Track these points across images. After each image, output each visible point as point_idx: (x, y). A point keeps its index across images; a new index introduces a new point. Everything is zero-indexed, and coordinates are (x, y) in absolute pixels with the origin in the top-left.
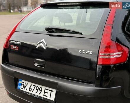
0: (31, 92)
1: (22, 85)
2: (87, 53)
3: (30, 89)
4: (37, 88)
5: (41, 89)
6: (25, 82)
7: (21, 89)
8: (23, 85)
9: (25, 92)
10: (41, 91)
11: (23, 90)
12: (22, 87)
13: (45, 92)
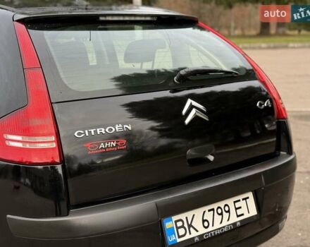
0: (211, 228)
1: (178, 228)
2: (265, 105)
4: (220, 211)
5: (227, 209)
7: (179, 240)
8: (183, 227)
9: (196, 239)
10: (229, 211)
11: (188, 237)
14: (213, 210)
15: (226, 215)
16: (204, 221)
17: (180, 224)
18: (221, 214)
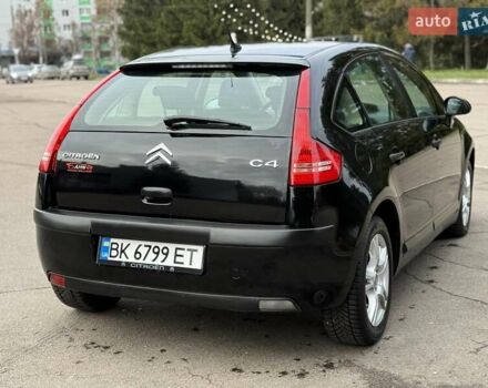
0: (141, 261)
1: (112, 249)
2: (267, 164)
3: (138, 256)
4: (156, 250)
5: (165, 251)
6: (119, 241)
7: (110, 259)
8: (116, 249)
9: (123, 264)
10: (167, 254)
11: (117, 259)
12: (114, 253)
13: (176, 255)
14: (150, 247)
15: (161, 256)
16: (136, 252)
17: (115, 246)
18: (157, 253)
